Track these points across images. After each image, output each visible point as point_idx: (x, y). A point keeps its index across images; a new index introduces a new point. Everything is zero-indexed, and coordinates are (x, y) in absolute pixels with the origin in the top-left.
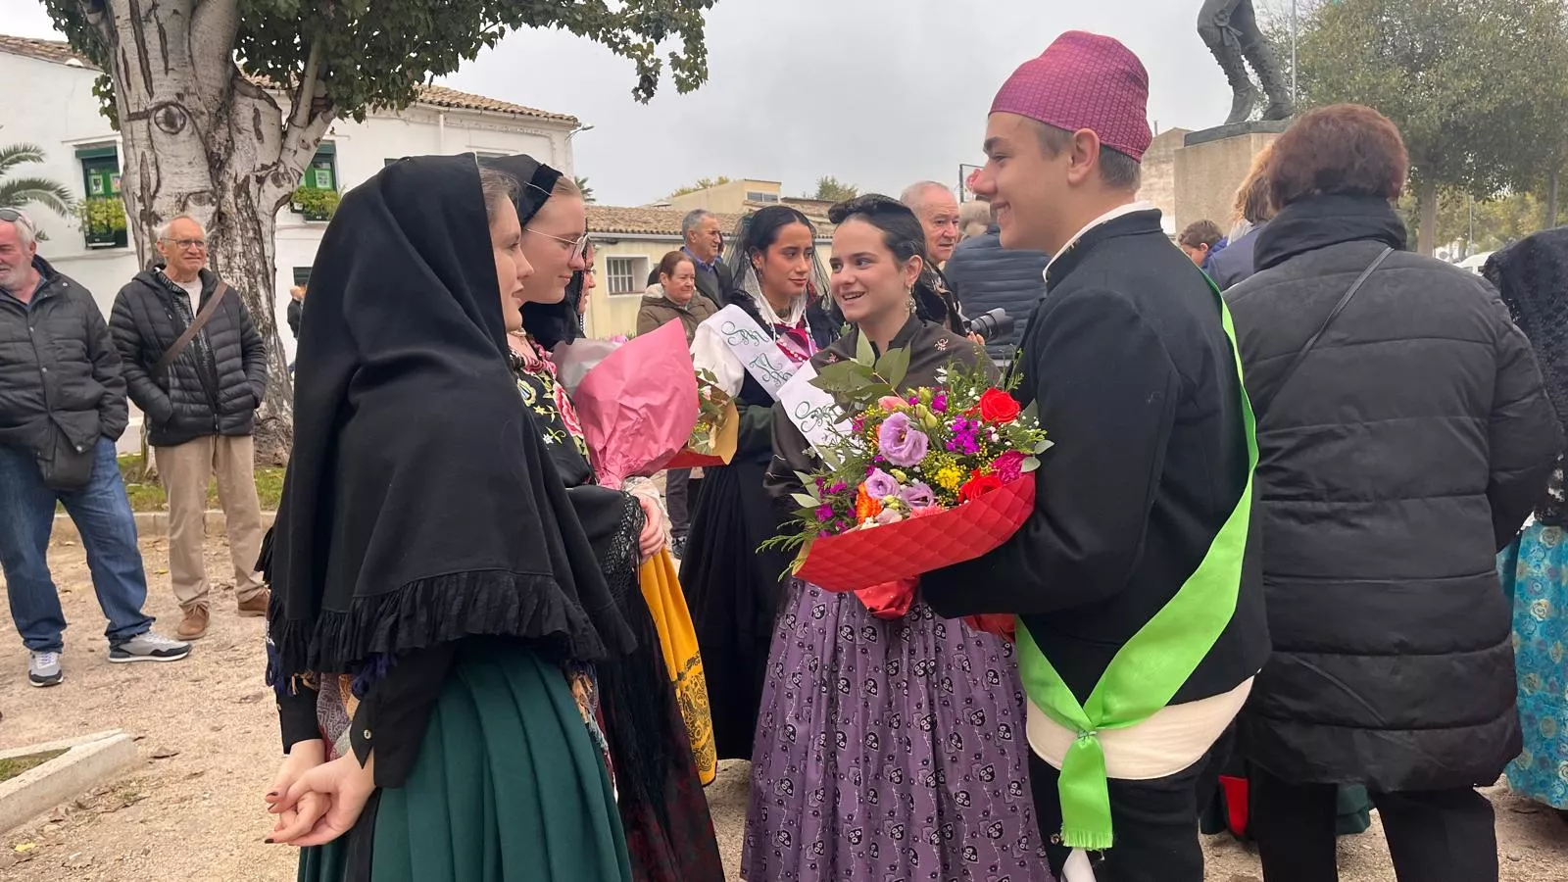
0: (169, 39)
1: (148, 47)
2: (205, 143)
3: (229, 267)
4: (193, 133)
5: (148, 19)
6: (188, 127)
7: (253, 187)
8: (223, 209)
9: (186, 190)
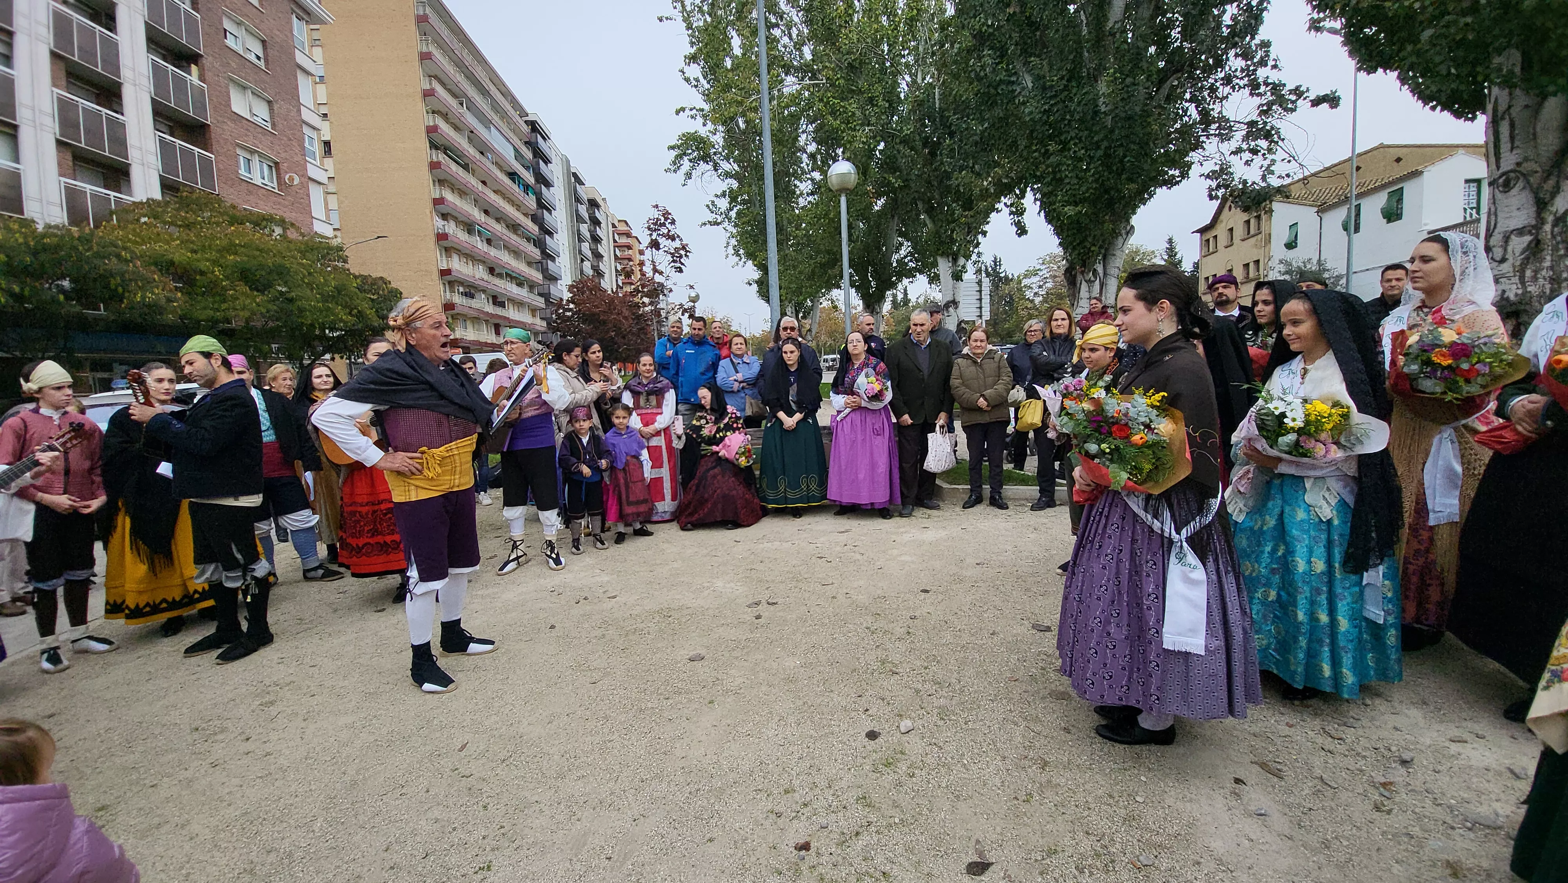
1: (1501, 136)
3: (1535, 279)
4: (1524, 188)
5: (1503, 118)
8: (1540, 237)
9: (1512, 228)
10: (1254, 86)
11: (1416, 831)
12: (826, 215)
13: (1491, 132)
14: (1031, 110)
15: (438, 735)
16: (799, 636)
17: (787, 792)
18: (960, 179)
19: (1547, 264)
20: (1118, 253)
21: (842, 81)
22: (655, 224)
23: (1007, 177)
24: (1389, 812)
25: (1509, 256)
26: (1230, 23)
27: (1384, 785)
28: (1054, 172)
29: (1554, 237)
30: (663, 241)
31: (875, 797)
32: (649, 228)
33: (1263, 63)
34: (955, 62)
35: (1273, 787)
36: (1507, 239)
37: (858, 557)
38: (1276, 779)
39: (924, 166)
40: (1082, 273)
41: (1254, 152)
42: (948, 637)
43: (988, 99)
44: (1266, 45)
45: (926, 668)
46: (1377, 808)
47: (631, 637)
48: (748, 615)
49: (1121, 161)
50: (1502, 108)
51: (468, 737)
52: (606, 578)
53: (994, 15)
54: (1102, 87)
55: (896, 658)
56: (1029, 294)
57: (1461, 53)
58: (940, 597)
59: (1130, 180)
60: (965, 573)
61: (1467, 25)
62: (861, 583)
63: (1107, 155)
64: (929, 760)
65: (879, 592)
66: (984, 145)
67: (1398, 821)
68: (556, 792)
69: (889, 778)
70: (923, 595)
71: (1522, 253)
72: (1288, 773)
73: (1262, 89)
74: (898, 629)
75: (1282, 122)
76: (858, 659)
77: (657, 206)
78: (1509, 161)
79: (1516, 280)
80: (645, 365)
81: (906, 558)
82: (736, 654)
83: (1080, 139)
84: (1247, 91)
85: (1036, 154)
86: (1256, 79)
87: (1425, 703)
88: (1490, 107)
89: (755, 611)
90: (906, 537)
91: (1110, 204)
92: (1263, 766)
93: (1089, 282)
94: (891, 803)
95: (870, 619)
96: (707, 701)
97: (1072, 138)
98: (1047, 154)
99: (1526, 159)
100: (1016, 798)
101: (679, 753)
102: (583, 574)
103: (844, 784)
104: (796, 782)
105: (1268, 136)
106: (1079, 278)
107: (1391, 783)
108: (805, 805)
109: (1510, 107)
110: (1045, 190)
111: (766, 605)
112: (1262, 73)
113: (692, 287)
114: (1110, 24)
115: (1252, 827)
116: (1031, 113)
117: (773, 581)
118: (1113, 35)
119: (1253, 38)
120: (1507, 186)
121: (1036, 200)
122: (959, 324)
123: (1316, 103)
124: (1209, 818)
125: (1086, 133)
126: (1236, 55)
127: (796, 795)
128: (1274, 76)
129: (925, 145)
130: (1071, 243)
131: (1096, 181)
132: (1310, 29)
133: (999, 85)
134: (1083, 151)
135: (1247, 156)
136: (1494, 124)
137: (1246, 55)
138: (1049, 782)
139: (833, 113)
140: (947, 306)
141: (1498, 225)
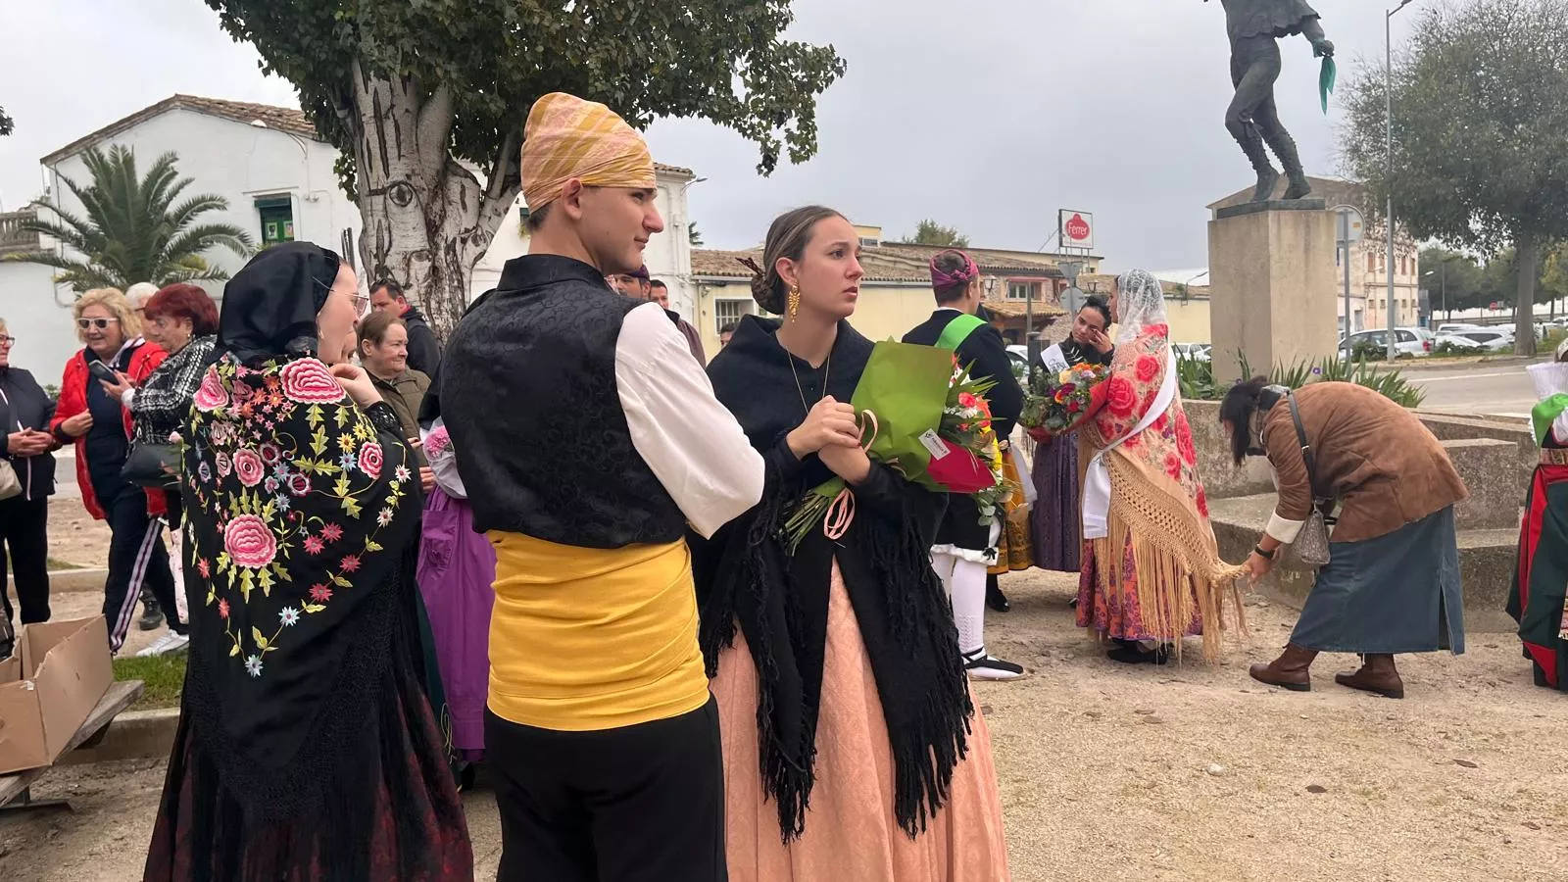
50: (385, 103)
109: (392, 106)
141: (394, 244)
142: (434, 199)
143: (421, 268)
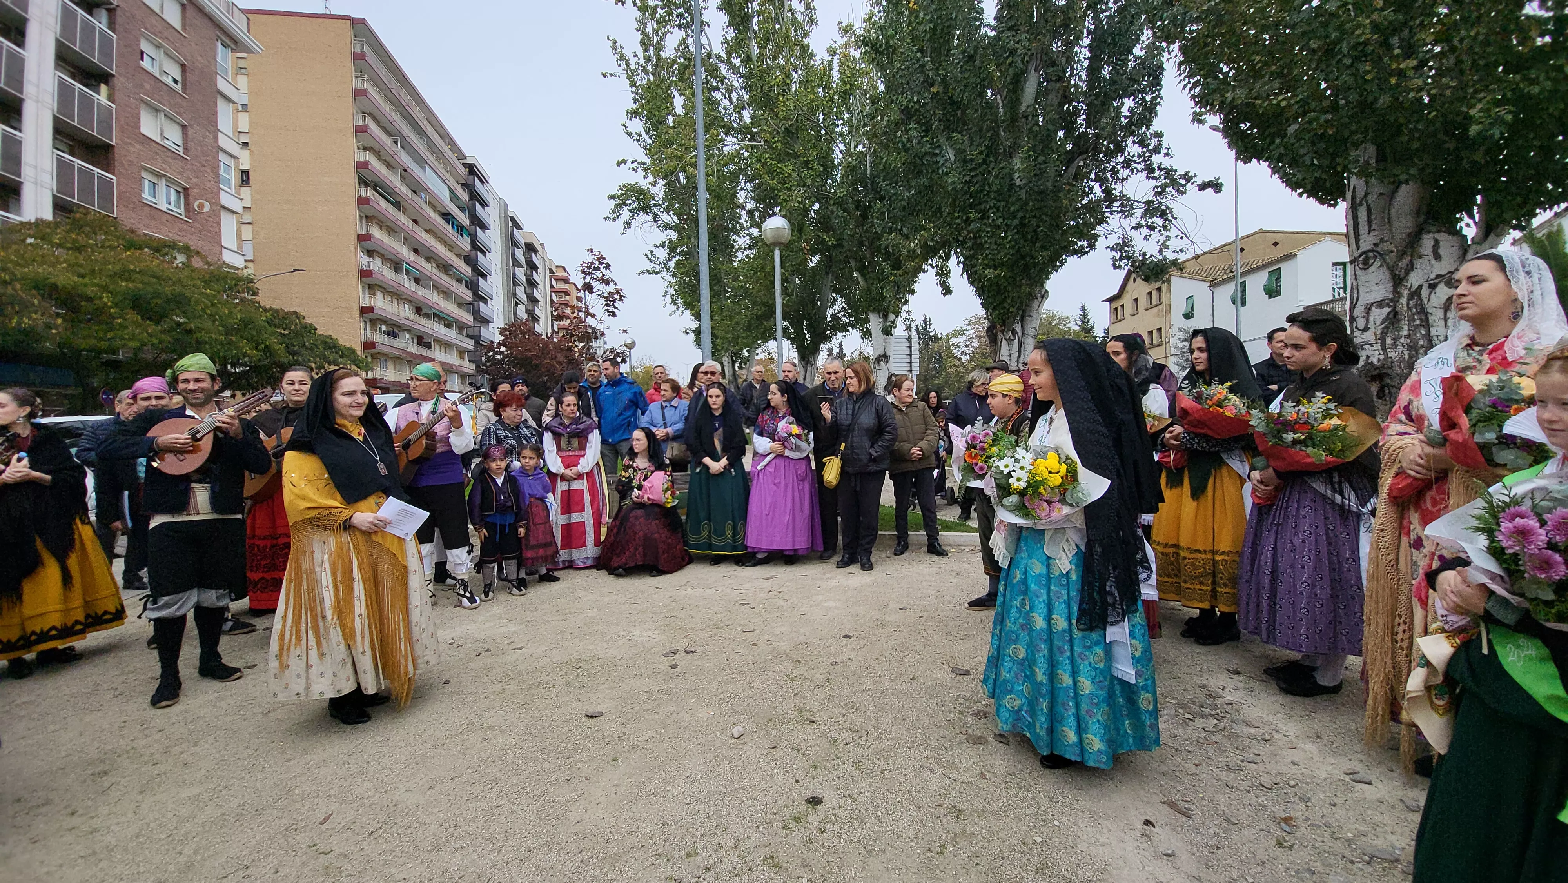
0: (1373, 211)
2: (1391, 269)
3: (1394, 346)
5: (1361, 204)
6: (1378, 263)
7: (1424, 292)
10: (1150, 170)
11: (1318, 866)
12: (762, 268)
13: (1350, 217)
14: (953, 180)
15: (298, 806)
16: (715, 685)
17: (689, 855)
18: (890, 240)
19: (1405, 332)
20: (1034, 315)
21: (779, 145)
22: (589, 268)
23: (932, 240)
24: (1291, 847)
25: (1371, 325)
26: (1128, 114)
27: (1286, 820)
28: (975, 238)
29: (1409, 309)
30: (596, 285)
31: (783, 856)
32: (583, 272)
33: (1157, 150)
34: (885, 133)
35: (1182, 826)
36: (1368, 310)
37: (781, 602)
38: (1184, 819)
39: (856, 227)
40: (1002, 332)
41: (1152, 228)
42: (868, 683)
43: (916, 168)
44: (1159, 135)
45: (844, 716)
46: (1280, 844)
47: (533, 691)
48: (664, 665)
49: (1035, 231)
51: (333, 807)
52: (512, 628)
53: (919, 93)
54: (1017, 163)
55: (814, 706)
56: (957, 352)
57: (1322, 145)
58: (862, 643)
59: (1043, 248)
60: (888, 618)
61: (1327, 121)
62: (783, 629)
63: (1022, 225)
64: (842, 813)
65: (802, 638)
66: (911, 210)
67: (1300, 856)
68: (428, 867)
69: (799, 835)
70: (845, 641)
71: (1382, 323)
72: (1196, 812)
73: (1157, 173)
74: (818, 675)
75: (1176, 204)
76: (775, 708)
77: (591, 250)
78: (1367, 242)
79: (1378, 346)
80: (569, 405)
81: (831, 604)
82: (646, 706)
83: (998, 209)
84: (1144, 174)
85: (958, 221)
86: (1151, 164)
87: (1319, 737)
88: (1349, 195)
89: (671, 660)
90: (832, 583)
91: (1026, 267)
92: (1172, 805)
93: (1009, 340)
94: (799, 862)
95: (790, 666)
96: (610, 759)
97: (990, 208)
98: (968, 221)
99: (1382, 240)
100: (930, 850)
101: (573, 817)
102: (487, 625)
103: (751, 843)
104: (699, 845)
105: (1163, 214)
106: (1000, 336)
107: (1291, 818)
108: (708, 869)
109: (1366, 195)
110: (967, 253)
111: (683, 654)
112: (1156, 159)
113: (625, 331)
114: (1023, 108)
115: (1161, 870)
116: (954, 183)
117: (693, 629)
118: (1026, 117)
119: (1148, 128)
120: (1366, 265)
121: (959, 262)
122: (890, 378)
123: (1203, 187)
124: (1121, 862)
125: (1003, 204)
126: (1134, 142)
127: (699, 859)
128: (1167, 163)
129: (857, 208)
130: (991, 303)
131: (1013, 247)
132: (1193, 121)
133: (923, 156)
134: (1001, 220)
135: (1145, 231)
136: (1354, 209)
137: (1142, 143)
138: (964, 831)
139: (770, 173)
140: (878, 360)
142: (1402, 255)
143: (1379, 315)
